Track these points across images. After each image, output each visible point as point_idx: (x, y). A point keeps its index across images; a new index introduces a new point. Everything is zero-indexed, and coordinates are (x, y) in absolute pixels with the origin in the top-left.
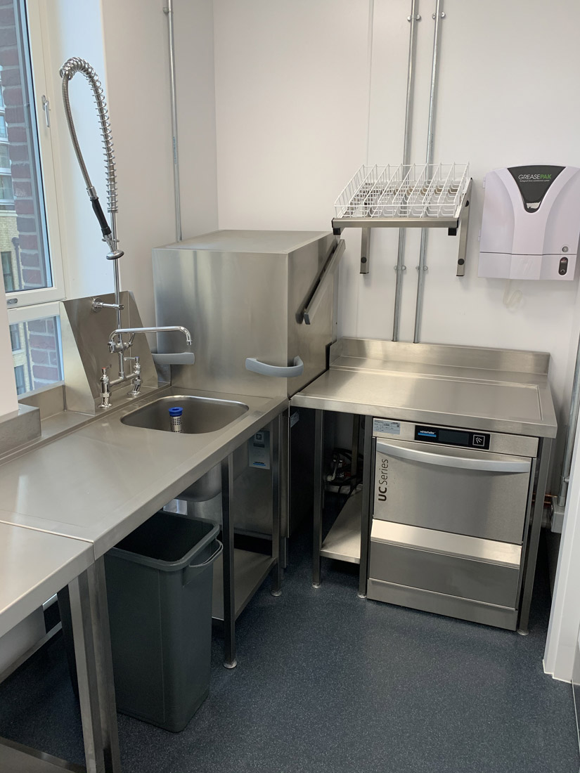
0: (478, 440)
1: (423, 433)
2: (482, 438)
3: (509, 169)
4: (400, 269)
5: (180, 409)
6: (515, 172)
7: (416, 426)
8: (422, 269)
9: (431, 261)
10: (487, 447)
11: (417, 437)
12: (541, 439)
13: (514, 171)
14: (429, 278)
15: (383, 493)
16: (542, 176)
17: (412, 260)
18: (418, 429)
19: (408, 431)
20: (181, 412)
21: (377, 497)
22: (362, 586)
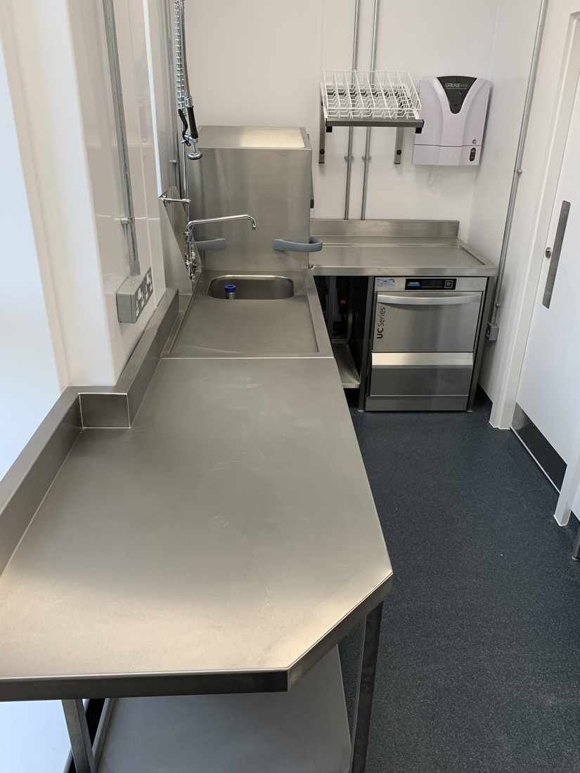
0: (448, 284)
1: (411, 284)
2: (451, 282)
3: (438, 78)
4: (349, 159)
5: (234, 286)
6: (443, 80)
7: (407, 280)
8: (366, 159)
9: (373, 153)
10: (454, 288)
11: (407, 288)
12: (488, 278)
13: (441, 80)
14: (372, 165)
15: (380, 333)
16: (462, 85)
17: (358, 152)
18: (408, 281)
19: (401, 284)
20: (234, 289)
21: (376, 336)
22: (361, 403)
